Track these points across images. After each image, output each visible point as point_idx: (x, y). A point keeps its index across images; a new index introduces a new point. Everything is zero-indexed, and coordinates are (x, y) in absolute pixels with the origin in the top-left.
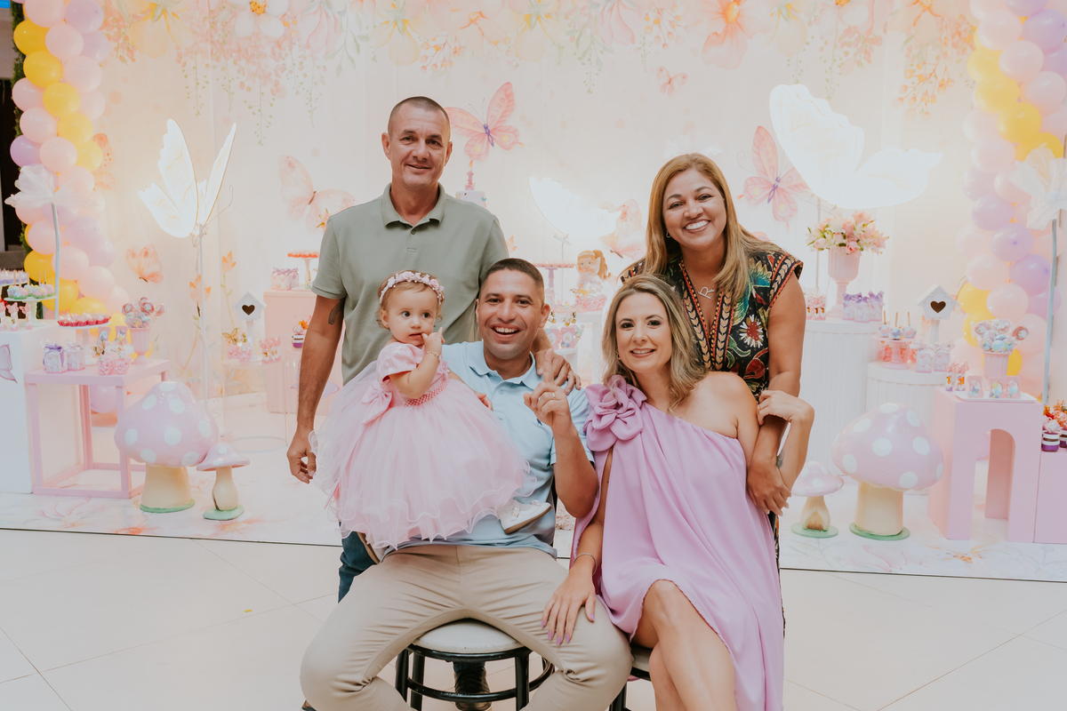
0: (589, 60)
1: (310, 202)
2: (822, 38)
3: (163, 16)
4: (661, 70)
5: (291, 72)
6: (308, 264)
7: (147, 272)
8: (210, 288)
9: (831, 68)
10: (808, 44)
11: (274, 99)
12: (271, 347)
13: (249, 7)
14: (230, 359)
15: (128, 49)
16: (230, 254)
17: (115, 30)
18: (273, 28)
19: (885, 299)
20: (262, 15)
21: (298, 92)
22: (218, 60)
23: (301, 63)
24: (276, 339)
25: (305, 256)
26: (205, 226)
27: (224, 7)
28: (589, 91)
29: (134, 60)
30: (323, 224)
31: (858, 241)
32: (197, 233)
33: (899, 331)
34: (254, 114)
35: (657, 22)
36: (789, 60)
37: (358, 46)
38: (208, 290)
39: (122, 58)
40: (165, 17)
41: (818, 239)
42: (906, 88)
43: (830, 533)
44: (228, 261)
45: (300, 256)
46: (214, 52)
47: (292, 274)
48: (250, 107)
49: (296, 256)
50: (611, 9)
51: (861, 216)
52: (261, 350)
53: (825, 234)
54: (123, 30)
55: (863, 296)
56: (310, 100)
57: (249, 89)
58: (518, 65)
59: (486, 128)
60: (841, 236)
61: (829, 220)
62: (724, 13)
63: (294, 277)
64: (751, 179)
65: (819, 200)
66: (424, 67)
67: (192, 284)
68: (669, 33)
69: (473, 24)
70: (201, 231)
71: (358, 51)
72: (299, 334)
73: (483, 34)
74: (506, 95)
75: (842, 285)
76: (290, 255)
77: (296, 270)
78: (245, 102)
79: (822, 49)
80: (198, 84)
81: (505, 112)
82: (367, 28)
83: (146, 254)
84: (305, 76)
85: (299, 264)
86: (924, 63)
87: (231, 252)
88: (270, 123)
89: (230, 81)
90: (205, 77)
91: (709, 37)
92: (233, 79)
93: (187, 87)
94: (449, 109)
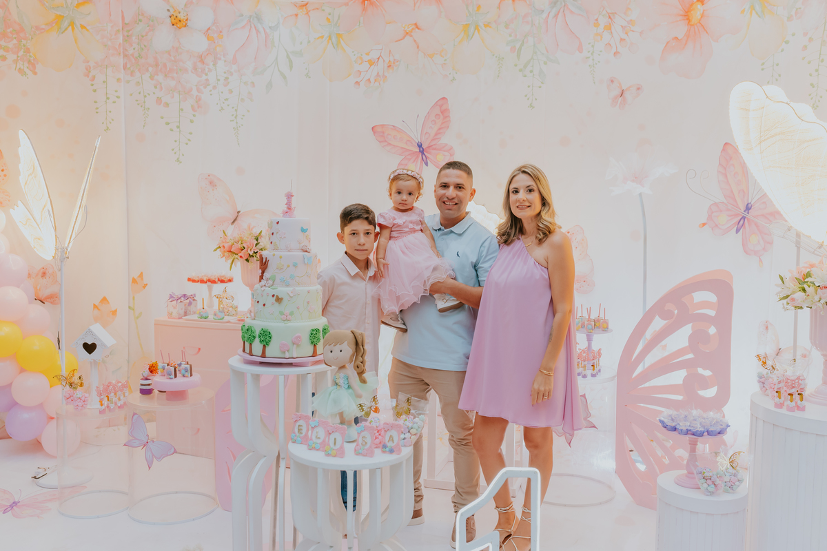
0: (531, 72)
1: (234, 222)
2: (805, 34)
3: (70, 27)
4: (612, 81)
6: (210, 289)
7: (44, 293)
8: (116, 311)
9: (817, 71)
10: (787, 42)
11: (194, 116)
13: (168, 20)
15: (29, 62)
16: (141, 275)
17: (15, 41)
18: (195, 42)
20: (183, 28)
21: (222, 109)
22: (132, 74)
23: (226, 79)
27: (140, 21)
28: (531, 106)
29: (35, 73)
30: (219, 247)
34: (172, 130)
35: (608, 28)
36: (763, 64)
37: (290, 61)
38: (114, 313)
39: (21, 71)
40: (73, 29)
41: (794, 293)
44: (138, 282)
46: (128, 66)
47: (188, 301)
48: (167, 124)
49: (194, 281)
50: (556, 16)
53: (805, 286)
54: (24, 42)
56: (236, 117)
57: (167, 105)
58: (454, 79)
59: (420, 146)
61: (812, 266)
62: (687, 15)
63: (190, 304)
64: (716, 204)
65: (798, 235)
66: (358, 83)
67: (95, 306)
68: (622, 40)
69: (408, 37)
71: (291, 67)
72: (147, 379)
73: (418, 47)
74: (442, 110)
76: (189, 280)
77: (193, 297)
78: (162, 118)
79: (805, 48)
80: (108, 98)
81: (440, 129)
82: (301, 43)
83: (44, 274)
84: (231, 92)
85: (201, 291)
87: (142, 273)
88: (189, 140)
89: (145, 96)
90: (116, 91)
91: (668, 43)
92: (149, 94)
93: (96, 102)
94: (383, 126)
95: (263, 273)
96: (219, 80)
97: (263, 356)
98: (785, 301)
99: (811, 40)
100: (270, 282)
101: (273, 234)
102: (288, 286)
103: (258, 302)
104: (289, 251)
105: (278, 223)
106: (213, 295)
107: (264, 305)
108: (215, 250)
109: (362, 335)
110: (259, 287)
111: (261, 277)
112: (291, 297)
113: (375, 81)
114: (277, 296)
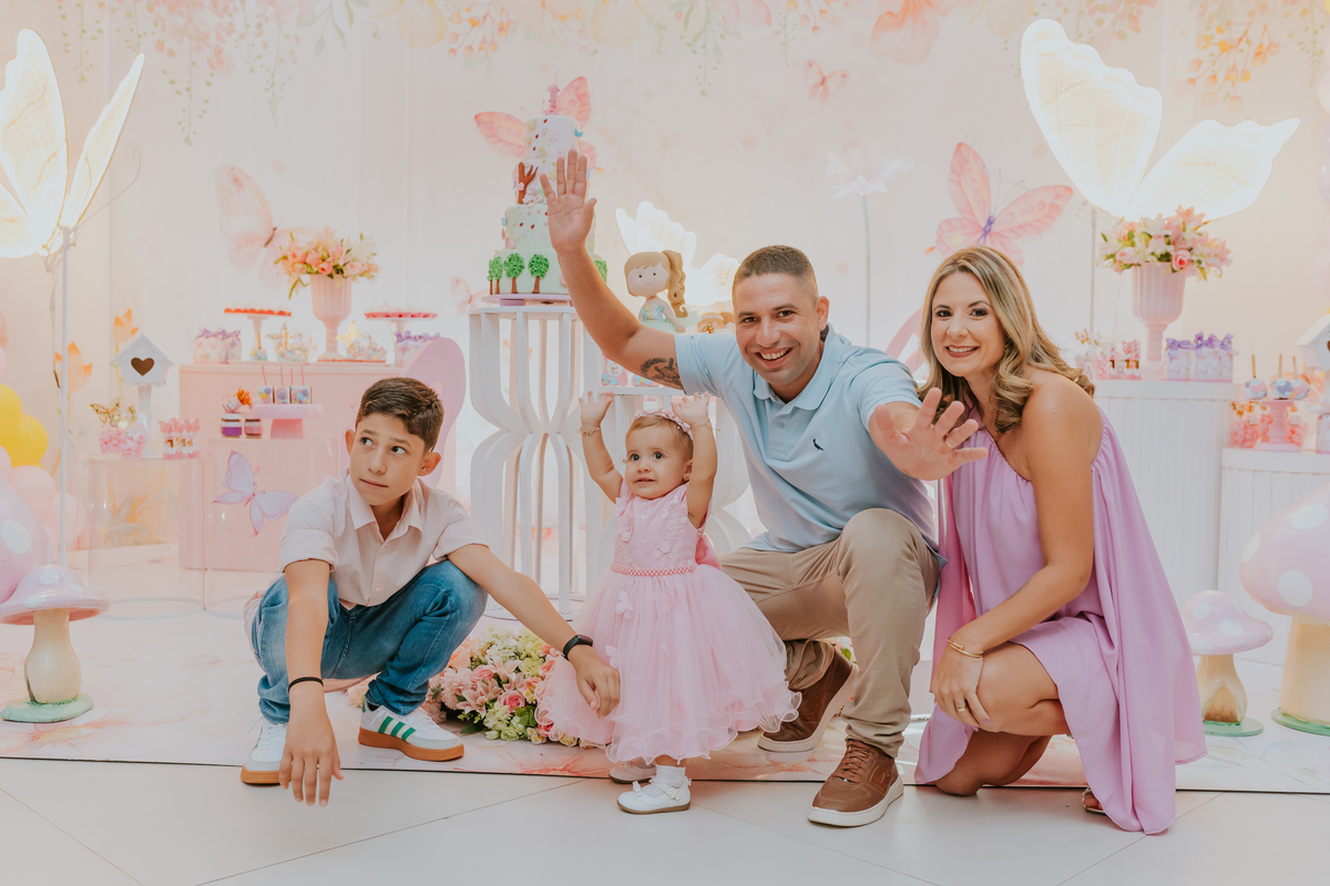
0: (704, 47)
1: (267, 243)
4: (810, 65)
5: (242, 37)
6: (257, 326)
8: (90, 365)
10: (1036, 14)
11: (212, 75)
12: (181, 431)
14: (104, 452)
16: (129, 313)
19: (1235, 346)
21: (252, 70)
23: (259, 26)
24: (192, 421)
25: (253, 311)
26: (75, 230)
28: (703, 93)
30: (285, 258)
31: (1190, 250)
32: (59, 242)
33: (1288, 384)
34: (178, 93)
36: (1006, 42)
37: (349, 12)
38: (88, 369)
41: (1120, 250)
42: (1199, 63)
43: (1245, 728)
44: (124, 324)
45: (245, 311)
47: (230, 340)
48: (172, 82)
49: (238, 311)
51: (1189, 213)
52: (163, 437)
53: (1134, 240)
55: (1206, 338)
56: (272, 85)
57: (171, 53)
60: (1163, 241)
63: (233, 345)
64: (948, 222)
65: (1094, 211)
66: (453, 51)
67: (58, 358)
68: (822, 11)
70: (66, 239)
71: (351, 21)
72: (233, 412)
73: (544, 4)
74: (578, 94)
75: (1156, 330)
76: (228, 311)
77: (237, 334)
78: (165, 72)
80: (84, 31)
84: (265, 46)
85: (243, 324)
86: (1228, 24)
87: (130, 311)
88: (204, 112)
89: (140, 36)
90: (97, 22)
91: (880, 18)
92: (145, 34)
93: (65, 35)
94: (491, 114)
95: (525, 187)
96: (248, 26)
97: (536, 291)
98: (1111, 260)
99: (1066, 11)
103: (521, 224)
105: (545, 121)
106: (263, 333)
107: (533, 227)
108: (276, 263)
109: (679, 255)
111: (522, 193)
113: (480, 48)
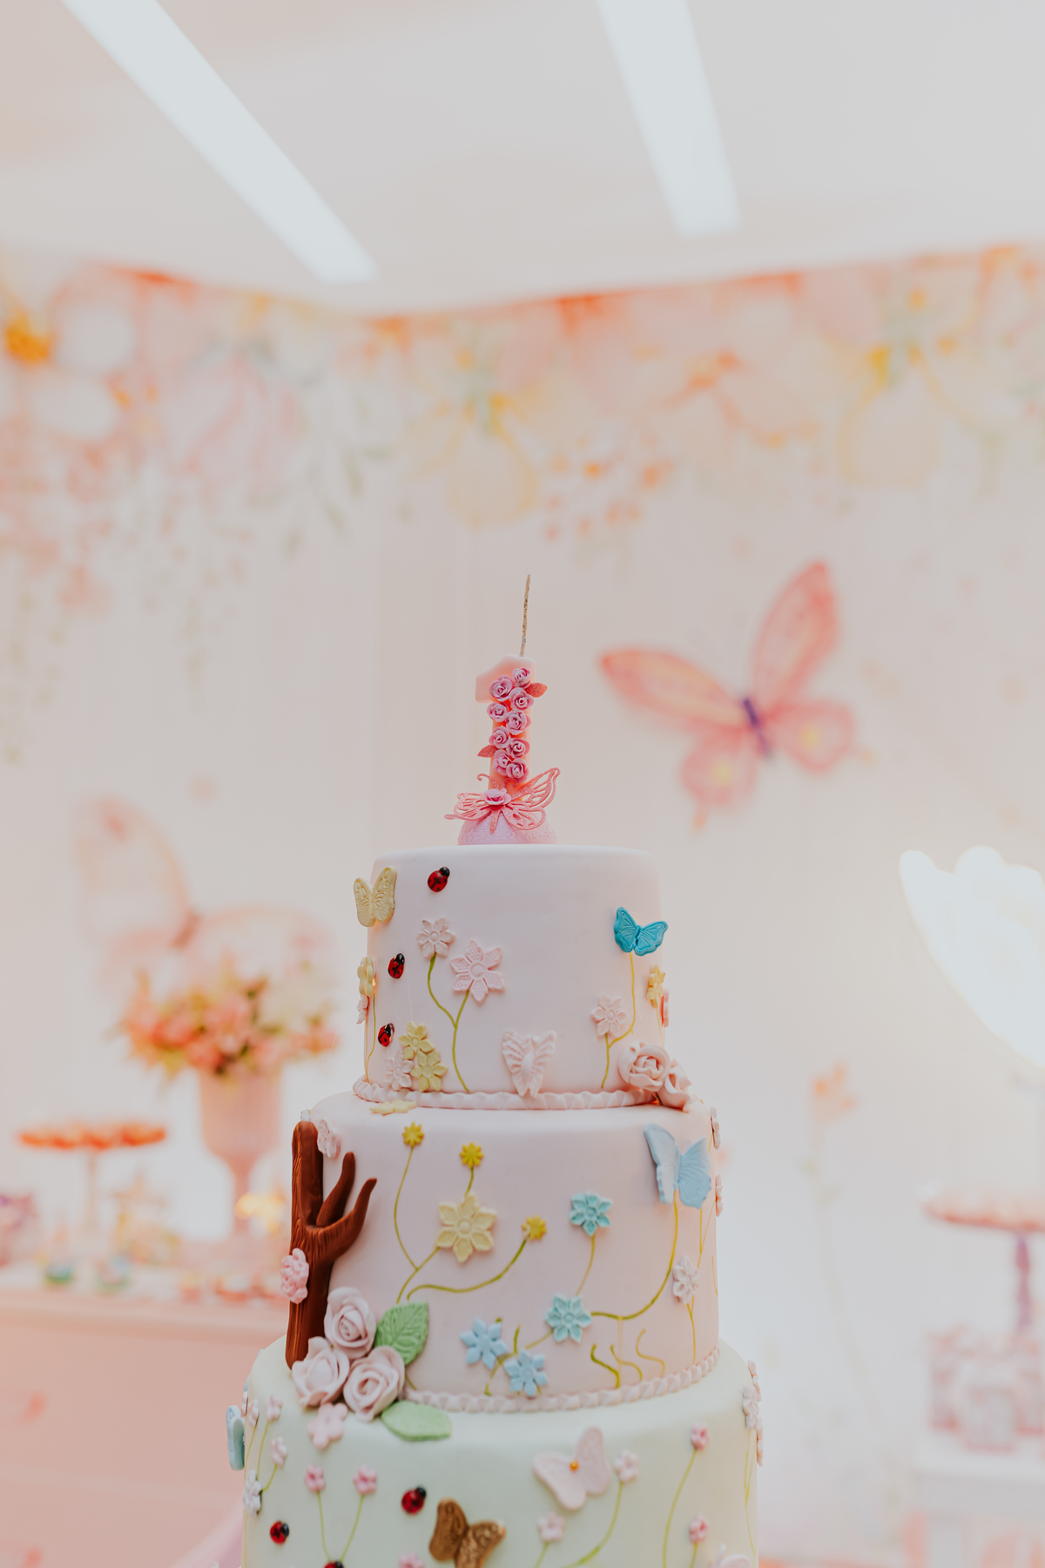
1: (179, 943)
5: (131, 539)
11: (67, 621)
20: (41, 367)
37: (356, 476)
58: (848, 504)
66: (551, 532)
69: (701, 391)
71: (357, 490)
74: (811, 600)
76: (20, 1139)
81: (810, 653)
84: (179, 554)
95: (319, 1282)
96: (143, 520)
100: (385, 1370)
101: (396, 967)
102: (530, 1397)
103: (279, 1533)
104: (530, 1104)
105: (438, 881)
106: (101, 1187)
108: (109, 1035)
110: (293, 1409)
112: (566, 1512)
113: (607, 522)
114: (449, 1511)
